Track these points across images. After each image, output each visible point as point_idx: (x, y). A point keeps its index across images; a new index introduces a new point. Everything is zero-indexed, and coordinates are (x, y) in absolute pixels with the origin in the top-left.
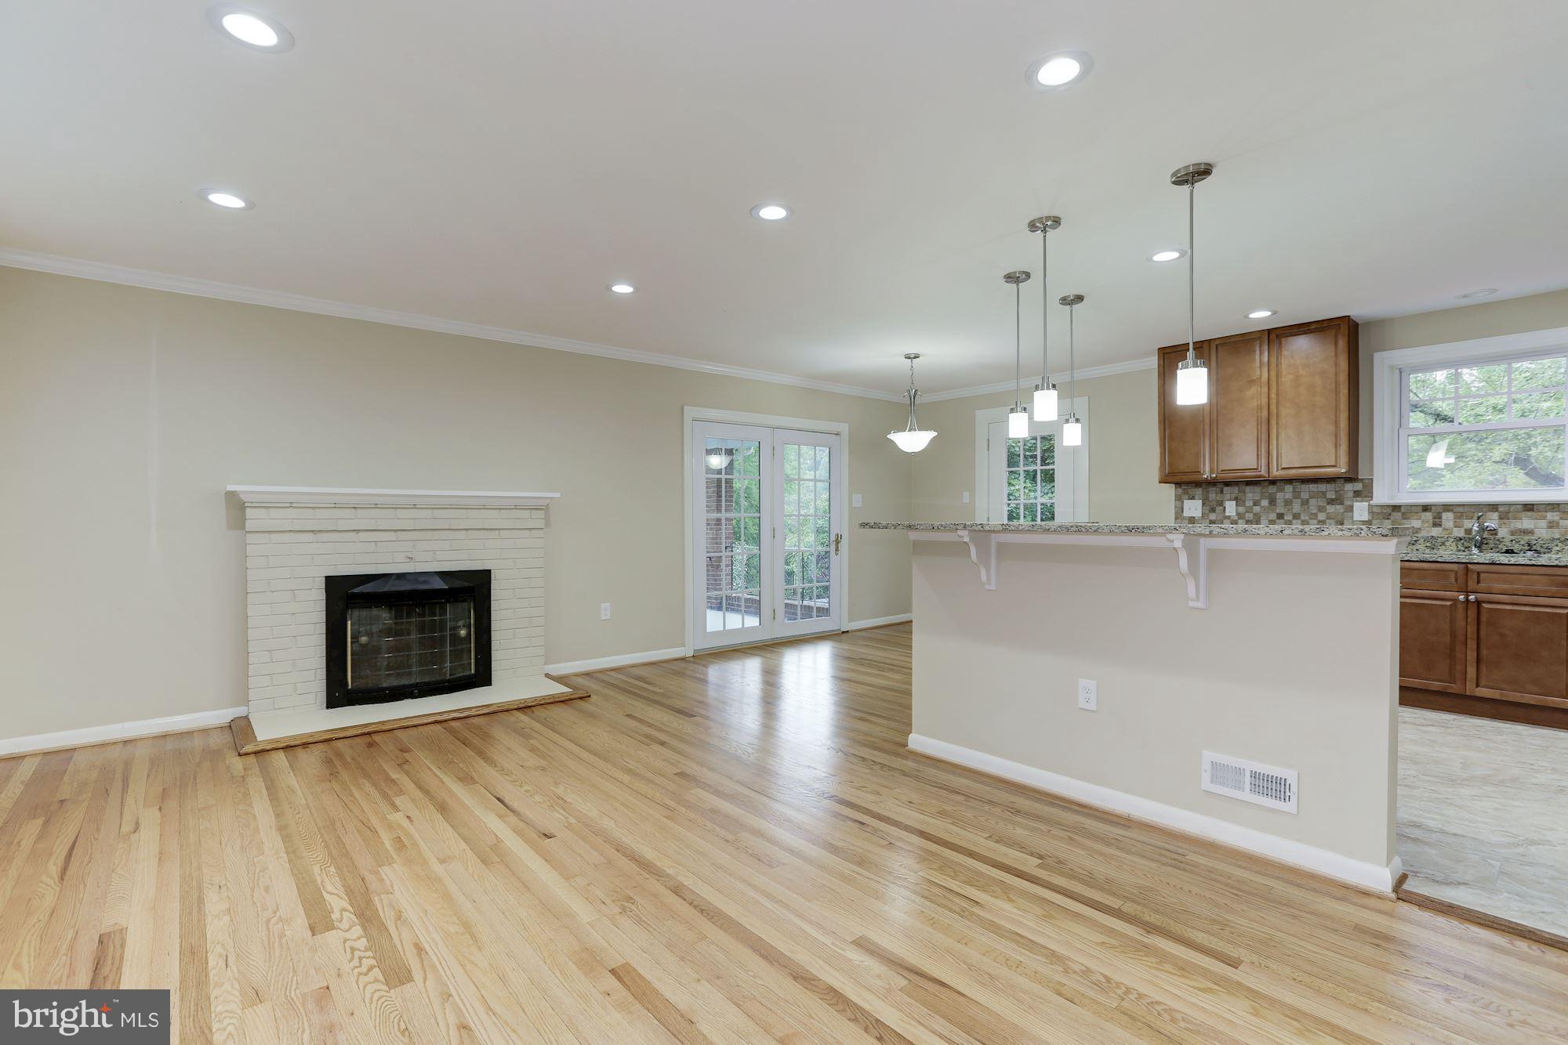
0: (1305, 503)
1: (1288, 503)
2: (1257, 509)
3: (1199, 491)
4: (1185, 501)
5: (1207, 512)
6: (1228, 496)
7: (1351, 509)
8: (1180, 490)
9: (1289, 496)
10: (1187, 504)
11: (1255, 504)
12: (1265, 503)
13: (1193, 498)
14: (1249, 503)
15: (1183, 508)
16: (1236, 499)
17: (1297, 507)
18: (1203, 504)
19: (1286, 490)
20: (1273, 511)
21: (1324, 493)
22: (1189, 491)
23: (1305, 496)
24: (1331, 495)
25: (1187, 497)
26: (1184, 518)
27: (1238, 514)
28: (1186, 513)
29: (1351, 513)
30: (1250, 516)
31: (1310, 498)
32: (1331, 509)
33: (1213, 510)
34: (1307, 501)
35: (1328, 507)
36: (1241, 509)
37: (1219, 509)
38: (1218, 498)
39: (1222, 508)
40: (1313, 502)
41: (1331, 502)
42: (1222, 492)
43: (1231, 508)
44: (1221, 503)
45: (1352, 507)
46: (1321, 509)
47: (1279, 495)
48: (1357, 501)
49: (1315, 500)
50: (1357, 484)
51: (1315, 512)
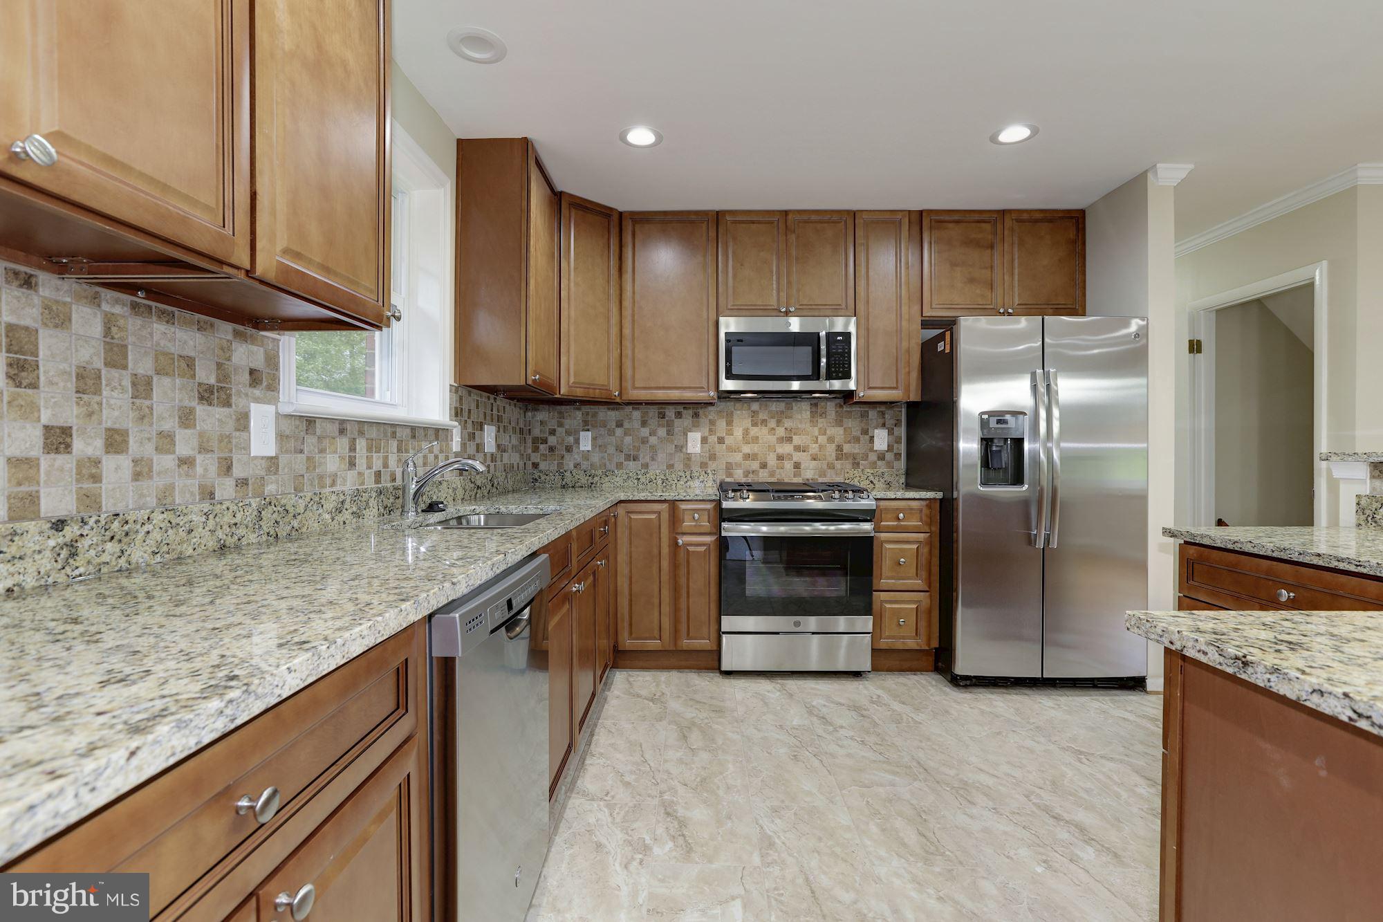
0: (142, 387)
1: (87, 382)
7: (243, 422)
9: (90, 353)
19: (80, 322)
21: (190, 363)
23: (141, 364)
29: (244, 434)
32: (211, 418)
34: (149, 383)
35: (201, 410)
40: (162, 386)
41: (206, 395)
45: (246, 415)
46: (187, 418)
47: (48, 340)
48: (257, 400)
49: (166, 381)
50: (255, 348)
51: (170, 424)
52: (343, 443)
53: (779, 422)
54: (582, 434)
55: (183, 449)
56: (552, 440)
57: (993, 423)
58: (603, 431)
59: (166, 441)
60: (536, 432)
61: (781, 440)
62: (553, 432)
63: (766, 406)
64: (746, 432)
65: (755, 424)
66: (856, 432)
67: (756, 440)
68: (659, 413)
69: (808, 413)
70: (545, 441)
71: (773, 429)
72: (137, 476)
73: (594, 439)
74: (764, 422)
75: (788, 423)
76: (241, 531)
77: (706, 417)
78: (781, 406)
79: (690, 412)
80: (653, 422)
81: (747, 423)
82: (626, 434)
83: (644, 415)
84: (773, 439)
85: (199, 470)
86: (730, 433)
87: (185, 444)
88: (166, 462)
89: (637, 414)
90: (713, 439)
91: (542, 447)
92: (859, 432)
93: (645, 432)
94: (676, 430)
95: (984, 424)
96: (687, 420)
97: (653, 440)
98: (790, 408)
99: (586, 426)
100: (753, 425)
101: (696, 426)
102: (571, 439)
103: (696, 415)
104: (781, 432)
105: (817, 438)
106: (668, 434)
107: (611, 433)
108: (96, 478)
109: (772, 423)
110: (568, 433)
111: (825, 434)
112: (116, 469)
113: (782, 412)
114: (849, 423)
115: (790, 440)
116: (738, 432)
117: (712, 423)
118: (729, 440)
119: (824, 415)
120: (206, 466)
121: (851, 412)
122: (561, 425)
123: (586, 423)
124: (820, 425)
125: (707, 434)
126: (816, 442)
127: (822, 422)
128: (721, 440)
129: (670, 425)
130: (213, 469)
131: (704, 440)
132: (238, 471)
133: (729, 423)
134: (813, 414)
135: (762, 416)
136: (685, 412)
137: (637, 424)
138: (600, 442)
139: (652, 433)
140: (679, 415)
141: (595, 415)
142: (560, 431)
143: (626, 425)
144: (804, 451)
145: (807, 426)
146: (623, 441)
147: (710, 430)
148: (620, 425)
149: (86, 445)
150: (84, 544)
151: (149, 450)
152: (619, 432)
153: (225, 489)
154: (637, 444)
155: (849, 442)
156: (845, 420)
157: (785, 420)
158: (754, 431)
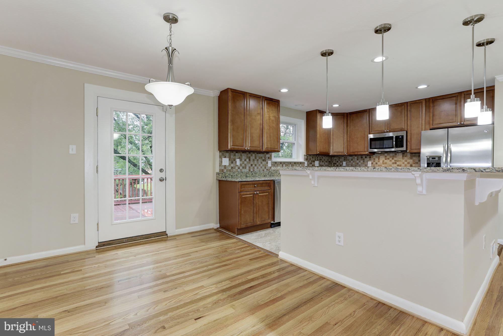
0: (258, 160)
1: (254, 160)
2: (245, 162)
3: (227, 154)
4: (223, 158)
5: (231, 163)
6: (237, 157)
7: (267, 163)
8: (221, 153)
9: (254, 158)
10: (224, 159)
11: (245, 161)
12: (248, 160)
13: (225, 157)
14: (243, 160)
15: (222, 162)
16: (239, 158)
17: (256, 162)
18: (229, 160)
19: (253, 156)
20: (250, 163)
21: (262, 157)
22: (224, 154)
23: (258, 158)
24: (263, 158)
25: (223, 157)
26: (223, 166)
27: (240, 164)
28: (224, 164)
30: (243, 165)
31: (259, 159)
32: (264, 163)
33: (232, 163)
35: (263, 162)
36: (241, 162)
37: (234, 162)
38: (234, 158)
39: (235, 162)
40: (259, 160)
41: (263, 160)
42: (235, 155)
43: (238, 162)
44: (235, 160)
45: (268, 162)
46: (261, 163)
47: (251, 157)
48: (269, 160)
49: (260, 159)
50: (269, 155)
51: (260, 164)
52: (281, 165)
53: (393, 159)
54: (343, 162)
55: (261, 166)
56: (337, 164)
57: (431, 159)
58: (348, 161)
59: (260, 165)
60: (334, 162)
61: (393, 163)
62: (337, 162)
63: (389, 154)
64: (383, 161)
65: (386, 159)
66: (417, 161)
67: (386, 163)
68: (361, 157)
69: (402, 156)
70: (336, 164)
71: (391, 160)
72: (257, 168)
73: (346, 163)
74: (388, 159)
75: (395, 159)
76: (267, 175)
77: (373, 158)
78: (394, 154)
79: (369, 156)
80: (360, 159)
81: (384, 159)
82: (353, 162)
83: (358, 157)
84: (391, 163)
85: (263, 168)
86: (379, 161)
87: (261, 165)
88: (260, 167)
89: (356, 157)
90: (374, 163)
91: (335, 165)
92: (418, 161)
93: (358, 161)
94: (365, 161)
95: (428, 159)
96: (368, 159)
97: (360, 163)
98: (396, 155)
99: (345, 160)
100: (385, 159)
101: (370, 160)
102: (341, 163)
103: (370, 157)
104: (393, 161)
105: (404, 163)
106: (363, 162)
107: (350, 162)
108: (254, 168)
109: (391, 159)
110: (341, 162)
111: (407, 161)
112: (256, 168)
113: (394, 156)
114: (414, 158)
115: (396, 163)
116: (381, 161)
117: (374, 159)
118: (378, 163)
119: (406, 156)
120: (263, 167)
121: (415, 155)
122: (339, 160)
123: (344, 160)
124: (405, 159)
125: (373, 162)
126: (404, 164)
127: (406, 158)
128: (376, 163)
129: (364, 160)
130: (264, 168)
131: (372, 163)
132: (267, 168)
133: (379, 159)
134: (403, 156)
135: (388, 157)
136: (367, 157)
137: (356, 160)
138: (347, 164)
139: (360, 162)
140: (366, 157)
141: (347, 158)
142: (339, 161)
143: (353, 160)
144: (400, 166)
145: (401, 160)
146: (352, 164)
147: (374, 161)
148: (352, 160)
149: (254, 166)
150: (253, 174)
151: (258, 166)
152: (352, 161)
153: (265, 170)
154: (356, 164)
155: (414, 164)
156: (413, 158)
157: (395, 158)
158: (385, 161)
